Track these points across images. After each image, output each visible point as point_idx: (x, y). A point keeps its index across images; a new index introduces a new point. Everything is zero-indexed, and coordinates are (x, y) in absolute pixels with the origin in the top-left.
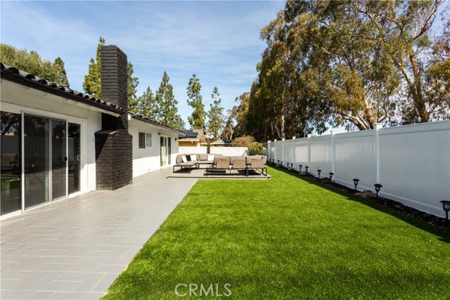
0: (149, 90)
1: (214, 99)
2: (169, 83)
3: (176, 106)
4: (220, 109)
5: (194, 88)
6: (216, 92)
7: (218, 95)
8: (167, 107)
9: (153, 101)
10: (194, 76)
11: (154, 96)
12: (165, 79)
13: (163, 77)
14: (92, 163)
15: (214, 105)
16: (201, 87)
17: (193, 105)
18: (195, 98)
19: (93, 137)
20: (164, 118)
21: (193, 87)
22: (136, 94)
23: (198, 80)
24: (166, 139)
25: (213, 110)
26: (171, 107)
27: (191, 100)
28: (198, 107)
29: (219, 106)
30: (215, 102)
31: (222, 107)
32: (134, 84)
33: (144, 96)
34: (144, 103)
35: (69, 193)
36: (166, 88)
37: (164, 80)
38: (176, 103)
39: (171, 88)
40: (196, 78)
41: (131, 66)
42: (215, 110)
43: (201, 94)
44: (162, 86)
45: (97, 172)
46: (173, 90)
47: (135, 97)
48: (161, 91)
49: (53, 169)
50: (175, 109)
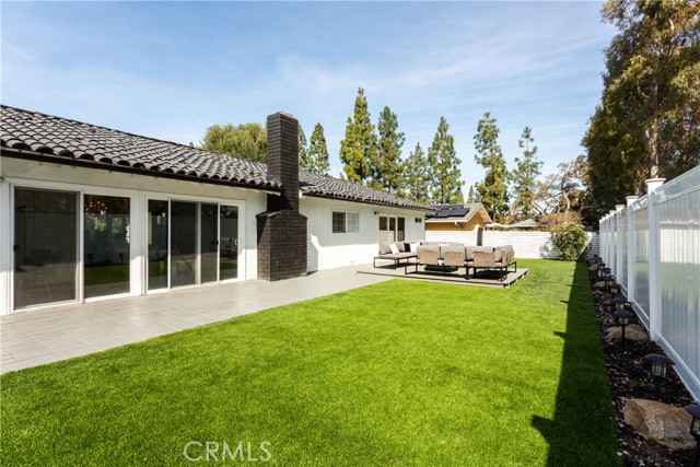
0: (418, 147)
1: (525, 149)
2: (448, 133)
3: (458, 167)
4: (535, 165)
5: (487, 135)
6: (527, 137)
7: (532, 140)
8: (444, 171)
9: (423, 164)
10: (487, 115)
11: (426, 156)
12: (443, 127)
13: (438, 125)
14: (252, 248)
15: (523, 159)
16: (497, 131)
17: (485, 163)
18: (487, 151)
19: (255, 220)
20: (440, 187)
21: (485, 133)
22: (401, 157)
23: (494, 120)
24: (392, 220)
25: (522, 168)
26: (449, 170)
27: (481, 156)
28: (493, 165)
29: (533, 160)
30: (527, 154)
31: (538, 160)
32: (399, 143)
33: (411, 157)
34: (410, 168)
35: (221, 279)
36: (443, 143)
37: (440, 130)
38: (458, 162)
39: (451, 140)
40: (490, 118)
41: (395, 117)
42: (528, 168)
43: (498, 144)
44: (437, 139)
45: (259, 260)
46: (454, 145)
47: (400, 160)
48: (436, 147)
49: (202, 252)
50: (457, 173)
